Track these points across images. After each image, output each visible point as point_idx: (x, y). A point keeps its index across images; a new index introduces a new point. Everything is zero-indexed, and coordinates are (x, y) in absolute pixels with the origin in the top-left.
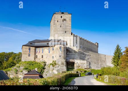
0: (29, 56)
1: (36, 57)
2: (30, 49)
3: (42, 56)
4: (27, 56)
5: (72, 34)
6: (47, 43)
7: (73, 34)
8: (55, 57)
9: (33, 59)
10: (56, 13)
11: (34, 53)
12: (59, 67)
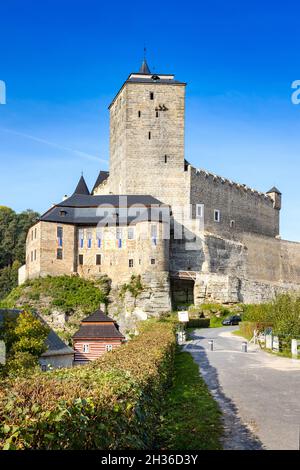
0: (59, 256)
1: (78, 260)
2: (60, 234)
3: (99, 257)
4: (55, 259)
5: (186, 169)
7: (189, 167)
8: (136, 262)
9: (72, 269)
11: (73, 247)
12: (153, 298)
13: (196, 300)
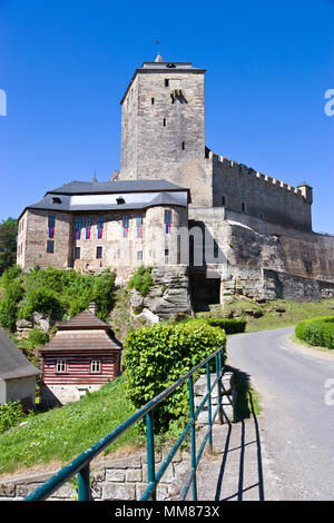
0: (50, 249)
1: (75, 254)
3: (99, 249)
4: (44, 253)
5: (207, 156)
6: (118, 196)
7: (211, 155)
9: (66, 264)
10: (145, 66)
11: (67, 238)
12: (166, 296)
13: (222, 297)
